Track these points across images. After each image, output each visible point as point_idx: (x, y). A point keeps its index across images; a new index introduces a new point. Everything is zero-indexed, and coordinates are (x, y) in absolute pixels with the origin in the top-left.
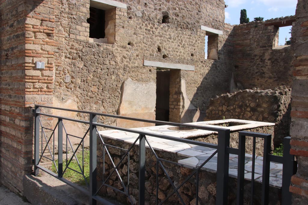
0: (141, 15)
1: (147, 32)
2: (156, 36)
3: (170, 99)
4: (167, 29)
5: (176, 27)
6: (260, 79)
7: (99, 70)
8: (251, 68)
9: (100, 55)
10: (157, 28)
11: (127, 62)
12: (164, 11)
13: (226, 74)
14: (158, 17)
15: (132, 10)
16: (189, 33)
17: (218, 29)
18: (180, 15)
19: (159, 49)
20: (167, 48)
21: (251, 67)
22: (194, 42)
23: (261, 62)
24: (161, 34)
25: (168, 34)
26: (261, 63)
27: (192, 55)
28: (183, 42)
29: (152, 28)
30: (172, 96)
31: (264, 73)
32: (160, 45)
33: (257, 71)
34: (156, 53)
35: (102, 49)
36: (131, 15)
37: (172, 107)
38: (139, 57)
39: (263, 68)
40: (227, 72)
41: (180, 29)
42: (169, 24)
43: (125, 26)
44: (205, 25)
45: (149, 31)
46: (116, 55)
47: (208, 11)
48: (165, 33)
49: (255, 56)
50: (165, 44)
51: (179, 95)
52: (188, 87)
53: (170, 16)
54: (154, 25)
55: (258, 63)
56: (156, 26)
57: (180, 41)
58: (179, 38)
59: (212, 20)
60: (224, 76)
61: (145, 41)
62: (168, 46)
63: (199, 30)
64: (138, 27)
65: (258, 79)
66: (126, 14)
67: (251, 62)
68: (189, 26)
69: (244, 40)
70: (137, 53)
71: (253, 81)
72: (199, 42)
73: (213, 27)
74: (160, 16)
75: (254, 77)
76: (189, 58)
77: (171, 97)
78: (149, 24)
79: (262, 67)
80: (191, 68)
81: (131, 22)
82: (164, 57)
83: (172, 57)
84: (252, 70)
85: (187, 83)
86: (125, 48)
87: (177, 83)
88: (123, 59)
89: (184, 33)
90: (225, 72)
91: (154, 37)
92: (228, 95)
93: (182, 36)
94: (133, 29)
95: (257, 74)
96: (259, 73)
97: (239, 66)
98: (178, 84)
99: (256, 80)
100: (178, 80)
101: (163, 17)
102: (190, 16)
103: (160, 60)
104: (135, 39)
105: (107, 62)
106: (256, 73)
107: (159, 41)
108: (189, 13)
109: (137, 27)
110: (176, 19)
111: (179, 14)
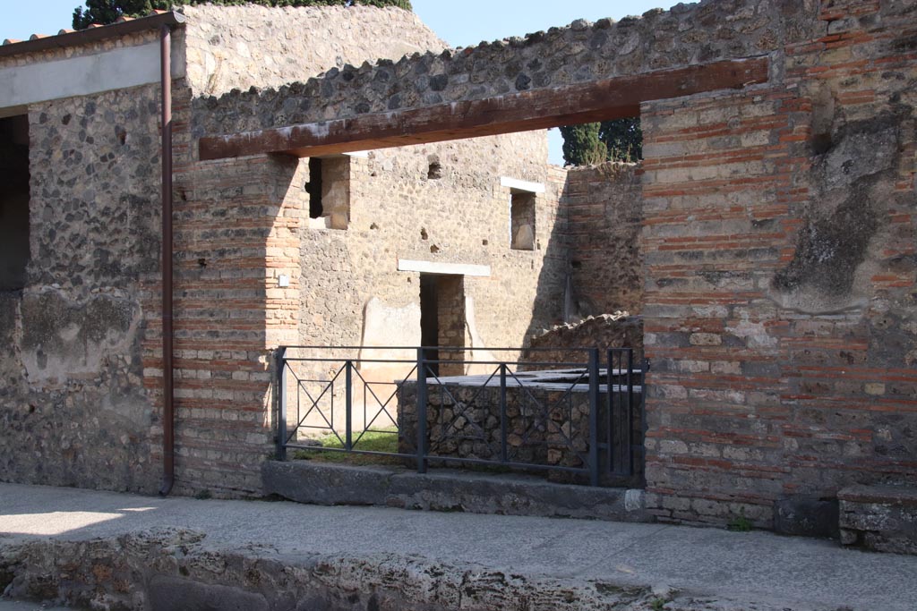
0: (391, 167)
1: (402, 200)
2: (418, 209)
3: (439, 340)
4: (437, 190)
5: (453, 186)
6: (629, 291)
7: (326, 283)
8: (609, 267)
9: (327, 253)
10: (420, 191)
11: (370, 263)
12: (431, 154)
13: (552, 281)
14: (421, 170)
15: (376, 159)
16: (479, 194)
17: (534, 179)
18: (461, 159)
19: (424, 235)
20: (438, 231)
21: (609, 264)
22: (488, 213)
23: (631, 253)
24: (427, 202)
25: (439, 201)
26: (629, 256)
27: (485, 242)
28: (468, 216)
29: (411, 193)
30: (445, 332)
31: (636, 278)
32: (426, 226)
33: (623, 273)
34: (418, 243)
35: (329, 241)
36: (375, 170)
37: (446, 356)
38: (390, 253)
39: (633, 267)
40: (555, 275)
41: (459, 188)
42: (440, 180)
43: (366, 192)
44: (508, 174)
45: (406, 197)
46: (352, 251)
47: (513, 143)
48: (434, 200)
49: (618, 239)
50: (434, 222)
51: (460, 331)
52: (478, 313)
53: (441, 163)
54: (414, 185)
55: (623, 255)
56: (418, 187)
57: (461, 215)
58: (460, 208)
59: (521, 161)
60: (550, 286)
61: (399, 220)
62: (439, 226)
63: (496, 188)
64: (387, 191)
65: (625, 292)
66: (366, 168)
67: (608, 252)
68: (478, 181)
69: (591, 203)
70: (386, 245)
71: (613, 296)
72: (498, 212)
73: (524, 177)
74: (424, 167)
75: (616, 288)
76: (480, 250)
77: (443, 335)
78: (406, 185)
79: (632, 264)
80: (484, 270)
81: (376, 182)
82: (434, 249)
83: (448, 248)
84: (611, 270)
85: (476, 304)
86: (366, 236)
87: (455, 303)
88: (364, 258)
89: (469, 196)
90: (553, 277)
91: (414, 209)
92: (567, 327)
93: (466, 204)
94: (379, 198)
95: (623, 281)
96: (627, 278)
97: (582, 263)
98: (457, 305)
99: (621, 294)
100: (458, 298)
101: (430, 166)
102: (478, 159)
103: (426, 258)
104: (383, 217)
105: (338, 267)
106: (621, 277)
107: (424, 218)
108: (476, 153)
109: (385, 192)
110: (453, 169)
111: (458, 156)
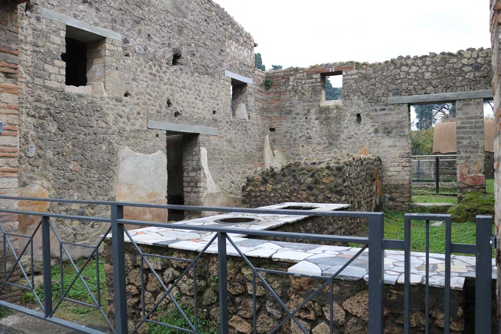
0: (142, 51)
1: (152, 77)
2: (164, 85)
3: (184, 178)
4: (179, 74)
5: (192, 72)
6: (305, 145)
7: (82, 136)
8: (293, 131)
9: (83, 112)
10: (166, 72)
11: (124, 122)
12: (175, 47)
14: (167, 57)
15: (130, 44)
16: (210, 79)
17: (246, 75)
18: (198, 55)
19: (169, 103)
20: (180, 102)
21: (293, 129)
22: (216, 93)
23: (306, 122)
24: (171, 81)
25: (181, 81)
26: (305, 124)
27: (214, 112)
28: (202, 94)
29: (159, 72)
30: (188, 173)
31: (310, 137)
32: (171, 98)
33: (302, 134)
34: (165, 109)
35: (85, 102)
36: (128, 51)
37: (189, 189)
38: (142, 115)
39: (309, 131)
40: (260, 136)
41: (197, 74)
42: (181, 67)
43: (120, 67)
44: (230, 70)
45: (155, 75)
46: (107, 112)
47: (232, 50)
48: (177, 79)
49: (298, 114)
50: (177, 95)
51: (198, 172)
52: (211, 160)
53: (182, 55)
54: (160, 66)
55: (302, 123)
56: (164, 69)
57: (198, 92)
58: (196, 87)
59: (238, 63)
60: (257, 143)
61: (148, 90)
62: (181, 99)
63: (222, 77)
64: (139, 69)
65: (303, 146)
66: (120, 49)
67: (292, 122)
68: (210, 71)
69: (280, 92)
70: (138, 109)
71: (295, 149)
72: (223, 93)
73: (240, 73)
74: (170, 55)
75: (297, 144)
76: (211, 117)
77: (186, 175)
78: (155, 66)
79: (307, 129)
80: (212, 130)
81: (129, 61)
82: (177, 114)
83: (188, 115)
84: (294, 133)
85: (209, 154)
86: (120, 101)
87: (194, 154)
88: (118, 118)
89: (203, 80)
91: (162, 85)
93: (201, 85)
94: (132, 73)
95: (302, 139)
96: (304, 138)
97: (276, 129)
98: (196, 155)
99: (300, 148)
100: (196, 150)
101: (174, 56)
102: (209, 56)
103: (171, 121)
104: (134, 88)
105: (94, 124)
106: (300, 137)
107: (169, 92)
108: (208, 52)
109: (137, 69)
110: (191, 60)
111: (195, 53)
